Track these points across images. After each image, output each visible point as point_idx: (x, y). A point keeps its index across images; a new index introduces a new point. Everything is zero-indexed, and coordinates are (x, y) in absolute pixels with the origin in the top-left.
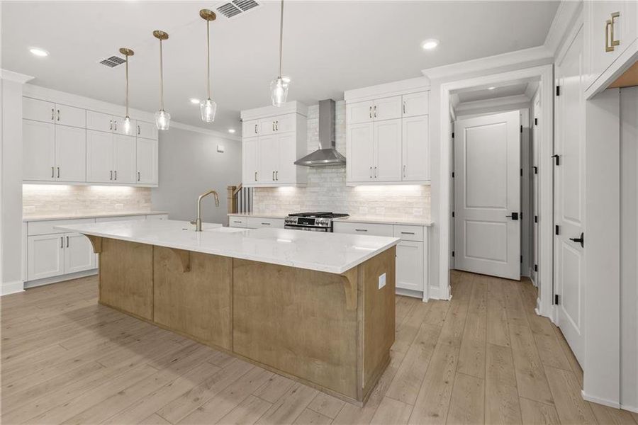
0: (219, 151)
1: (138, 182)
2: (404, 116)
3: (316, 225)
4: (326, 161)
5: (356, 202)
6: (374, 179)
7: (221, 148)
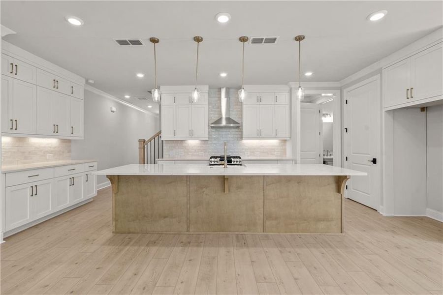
0: (112, 111)
1: (72, 135)
2: (276, 103)
3: (233, 163)
4: (232, 125)
5: (243, 149)
6: (259, 136)
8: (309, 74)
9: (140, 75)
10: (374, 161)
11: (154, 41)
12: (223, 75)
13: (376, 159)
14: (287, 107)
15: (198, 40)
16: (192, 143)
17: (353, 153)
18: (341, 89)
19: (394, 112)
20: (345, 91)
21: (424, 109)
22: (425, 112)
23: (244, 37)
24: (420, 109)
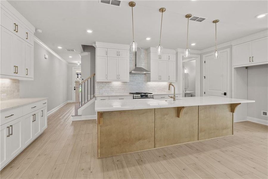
0: (45, 58)
2: (169, 60)
3: (148, 97)
6: (160, 80)
7: (47, 56)
8: (193, 44)
9: (89, 31)
10: (225, 94)
11: (132, 4)
12: (148, 39)
13: (226, 93)
14: (175, 63)
15: (162, 10)
16: (117, 84)
17: (209, 90)
18: (201, 55)
19: (237, 69)
20: (204, 56)
21: (247, 68)
22: (247, 69)
23: (190, 14)
24: (245, 68)
